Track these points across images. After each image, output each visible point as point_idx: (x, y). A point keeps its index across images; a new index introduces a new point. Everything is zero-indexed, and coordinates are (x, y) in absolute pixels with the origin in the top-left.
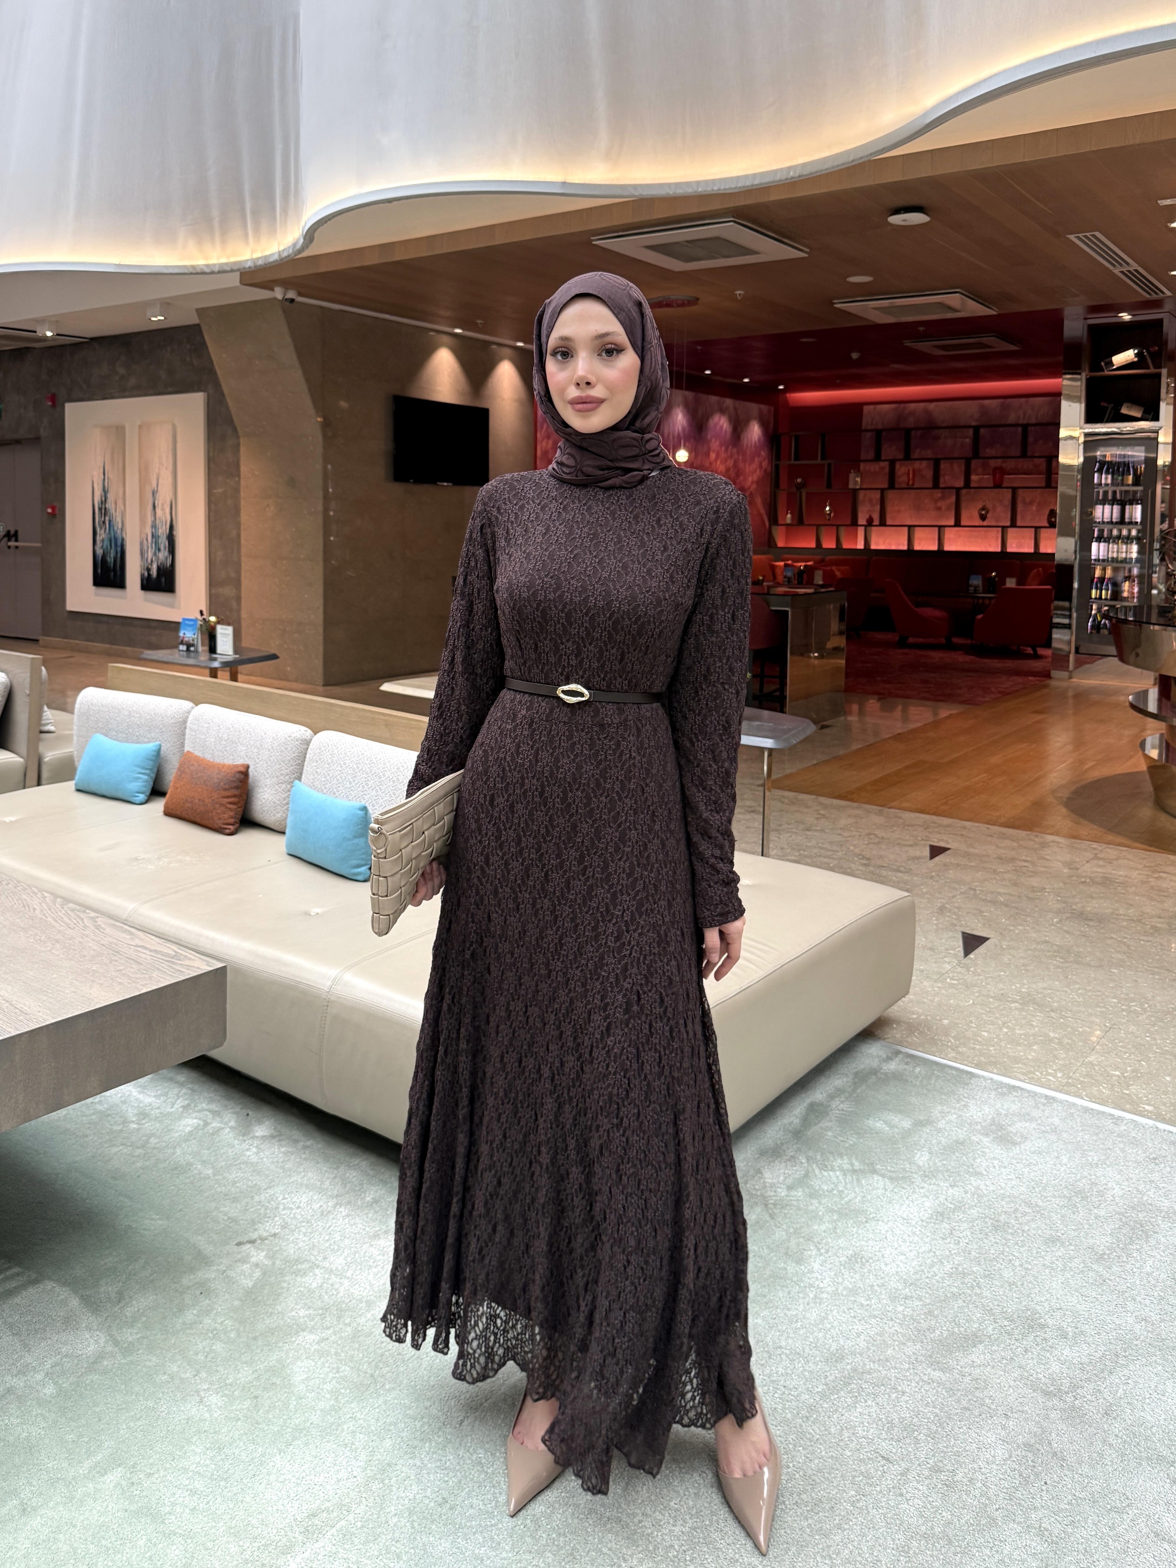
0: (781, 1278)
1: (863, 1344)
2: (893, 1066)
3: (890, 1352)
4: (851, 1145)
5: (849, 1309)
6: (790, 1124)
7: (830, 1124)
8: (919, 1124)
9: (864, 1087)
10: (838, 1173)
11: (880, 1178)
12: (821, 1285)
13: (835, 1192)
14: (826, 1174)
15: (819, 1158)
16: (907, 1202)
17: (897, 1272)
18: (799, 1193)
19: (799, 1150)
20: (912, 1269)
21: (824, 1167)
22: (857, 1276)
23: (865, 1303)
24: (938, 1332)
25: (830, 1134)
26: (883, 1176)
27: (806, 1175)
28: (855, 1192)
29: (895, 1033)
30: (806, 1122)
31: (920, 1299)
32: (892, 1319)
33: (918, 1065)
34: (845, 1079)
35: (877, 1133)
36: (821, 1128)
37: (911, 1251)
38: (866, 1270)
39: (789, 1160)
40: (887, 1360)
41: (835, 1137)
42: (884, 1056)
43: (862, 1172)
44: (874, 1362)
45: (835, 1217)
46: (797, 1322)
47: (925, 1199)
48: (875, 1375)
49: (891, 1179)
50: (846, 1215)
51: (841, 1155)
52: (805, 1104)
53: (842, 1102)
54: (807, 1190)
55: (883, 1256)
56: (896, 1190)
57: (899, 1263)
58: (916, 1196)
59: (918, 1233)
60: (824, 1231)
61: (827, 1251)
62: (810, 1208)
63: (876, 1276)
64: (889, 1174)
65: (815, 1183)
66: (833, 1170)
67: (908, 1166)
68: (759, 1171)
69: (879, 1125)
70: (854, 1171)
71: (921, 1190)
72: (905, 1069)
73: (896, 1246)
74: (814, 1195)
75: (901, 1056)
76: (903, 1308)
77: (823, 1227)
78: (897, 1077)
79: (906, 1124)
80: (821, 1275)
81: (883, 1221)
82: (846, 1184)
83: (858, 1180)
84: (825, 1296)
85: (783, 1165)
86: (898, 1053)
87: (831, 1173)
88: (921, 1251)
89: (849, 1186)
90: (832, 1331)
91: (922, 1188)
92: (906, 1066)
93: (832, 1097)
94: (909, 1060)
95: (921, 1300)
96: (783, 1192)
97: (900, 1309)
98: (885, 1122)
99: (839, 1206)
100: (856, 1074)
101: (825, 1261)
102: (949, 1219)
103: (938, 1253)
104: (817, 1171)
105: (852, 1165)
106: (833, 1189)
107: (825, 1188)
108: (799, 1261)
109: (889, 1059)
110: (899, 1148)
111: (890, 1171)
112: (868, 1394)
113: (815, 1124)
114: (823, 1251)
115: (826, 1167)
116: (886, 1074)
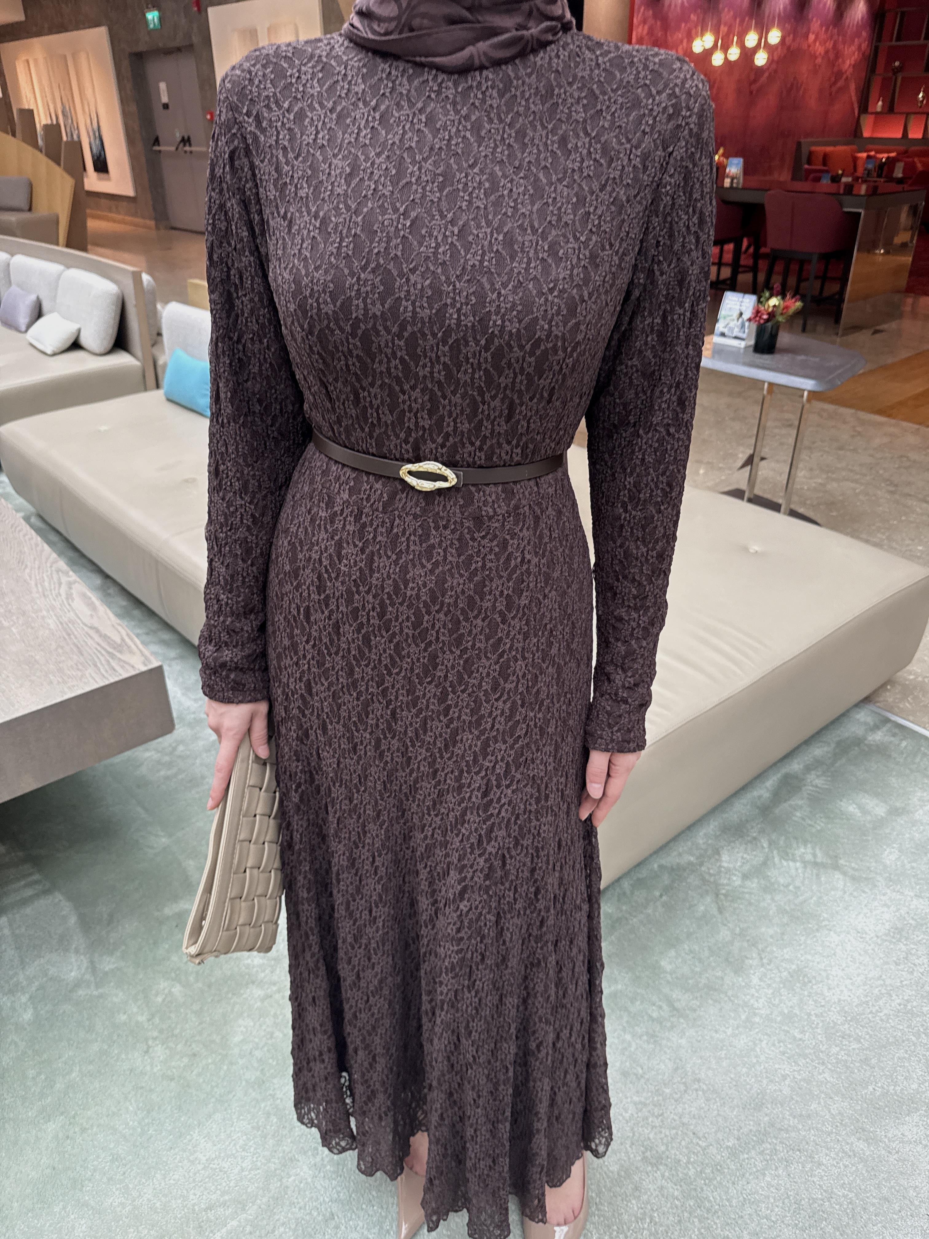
0: (715, 990)
1: (786, 1091)
2: (878, 737)
3: (814, 1106)
4: (818, 831)
5: (779, 1042)
6: (760, 797)
7: (800, 802)
8: (895, 812)
9: (844, 760)
10: (798, 864)
11: (841, 877)
12: (756, 1005)
13: (791, 888)
14: (785, 863)
15: (781, 843)
16: (865, 910)
17: (839, 1000)
18: (753, 884)
19: (762, 831)
20: (856, 1000)
21: (786, 855)
22: (795, 1000)
23: (799, 1036)
24: (870, 1088)
25: (798, 814)
26: (845, 874)
27: (765, 863)
28: (812, 891)
29: (889, 697)
30: (777, 797)
31: (858, 1040)
32: (823, 1064)
33: (905, 738)
34: (826, 749)
35: (848, 819)
36: (790, 806)
37: (858, 975)
38: (806, 993)
39: (751, 842)
40: (809, 1116)
41: (803, 819)
42: (872, 723)
43: (823, 865)
44: (794, 1117)
45: (785, 920)
46: (722, 1049)
47: (885, 909)
48: (793, 1134)
49: (853, 878)
50: (798, 918)
51: (805, 842)
52: (779, 775)
53: (818, 776)
54: (762, 882)
55: (828, 978)
56: (855, 894)
57: (843, 988)
58: (876, 903)
59: (870, 951)
60: (771, 937)
61: (770, 961)
62: (762, 904)
63: (816, 1001)
64: (851, 872)
65: (772, 873)
66: (794, 860)
67: (874, 864)
68: (717, 852)
69: (852, 809)
70: (816, 864)
71: (883, 898)
72: (891, 742)
73: (844, 965)
74: (769, 888)
75: (889, 725)
76: (838, 1049)
77: (771, 931)
78: (881, 751)
79: (881, 810)
80: (757, 991)
81: (835, 932)
82: (804, 878)
83: (817, 875)
84: (757, 1019)
85: (743, 848)
86: (887, 720)
87: (791, 864)
88: (870, 976)
89: (807, 882)
90: (757, 1067)
91: (884, 895)
92: (892, 739)
93: (808, 769)
94: (897, 731)
95: (860, 1042)
96: (737, 881)
97: (835, 1050)
98: (860, 807)
99: (793, 907)
100: (839, 743)
101: (765, 975)
102: (907, 939)
103: (888, 982)
104: (777, 860)
105: (815, 855)
106: (789, 885)
107: (781, 880)
108: (739, 970)
109: (875, 728)
110: (867, 841)
111: (853, 869)
112: (780, 1160)
113: (786, 801)
114: (765, 961)
115: (787, 854)
116: (869, 746)
